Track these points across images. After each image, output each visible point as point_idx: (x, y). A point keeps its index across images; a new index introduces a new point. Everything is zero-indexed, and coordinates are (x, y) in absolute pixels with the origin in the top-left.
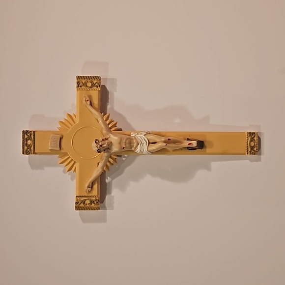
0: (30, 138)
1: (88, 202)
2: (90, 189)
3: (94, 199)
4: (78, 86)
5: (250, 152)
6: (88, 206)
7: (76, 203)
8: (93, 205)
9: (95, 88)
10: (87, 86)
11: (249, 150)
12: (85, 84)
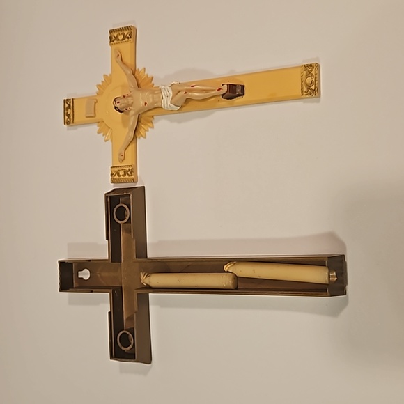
0: (69, 107)
1: (122, 173)
2: (122, 157)
3: (127, 169)
4: (111, 41)
5: (306, 92)
6: (122, 177)
7: (112, 175)
8: (127, 176)
9: (127, 40)
10: (119, 40)
11: (305, 89)
12: (116, 38)
